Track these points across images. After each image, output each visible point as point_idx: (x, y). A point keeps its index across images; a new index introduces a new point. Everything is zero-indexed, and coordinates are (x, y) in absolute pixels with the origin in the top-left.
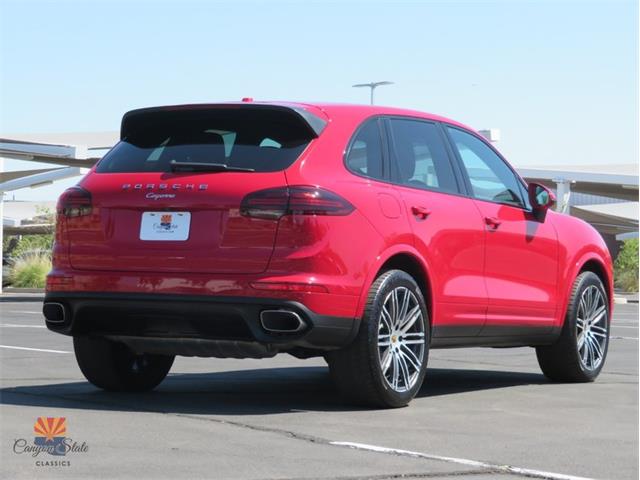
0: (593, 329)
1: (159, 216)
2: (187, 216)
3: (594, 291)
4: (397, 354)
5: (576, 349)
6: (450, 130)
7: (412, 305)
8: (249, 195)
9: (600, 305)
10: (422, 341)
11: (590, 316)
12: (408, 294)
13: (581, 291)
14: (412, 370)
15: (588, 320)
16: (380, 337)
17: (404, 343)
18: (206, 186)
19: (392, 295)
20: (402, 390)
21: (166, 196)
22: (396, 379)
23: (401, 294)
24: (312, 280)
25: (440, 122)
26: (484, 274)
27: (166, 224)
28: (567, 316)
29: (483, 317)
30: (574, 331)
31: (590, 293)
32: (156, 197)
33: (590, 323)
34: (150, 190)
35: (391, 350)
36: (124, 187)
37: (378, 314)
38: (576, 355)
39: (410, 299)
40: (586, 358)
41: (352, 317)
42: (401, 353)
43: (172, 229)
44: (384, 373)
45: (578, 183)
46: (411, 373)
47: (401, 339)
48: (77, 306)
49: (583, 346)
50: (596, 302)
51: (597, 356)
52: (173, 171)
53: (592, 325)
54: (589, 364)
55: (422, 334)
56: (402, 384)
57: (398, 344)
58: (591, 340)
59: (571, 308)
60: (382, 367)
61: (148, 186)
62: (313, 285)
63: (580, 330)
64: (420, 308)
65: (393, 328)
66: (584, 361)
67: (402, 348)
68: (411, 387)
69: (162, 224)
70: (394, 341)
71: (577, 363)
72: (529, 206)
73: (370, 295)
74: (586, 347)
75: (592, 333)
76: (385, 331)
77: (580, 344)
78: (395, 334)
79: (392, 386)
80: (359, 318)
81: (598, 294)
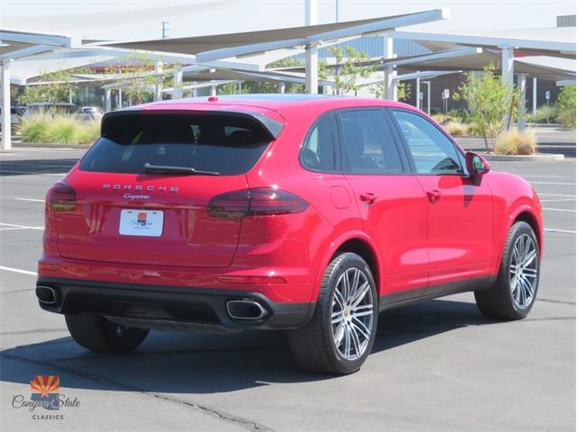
0: (524, 272)
1: (136, 213)
2: (160, 214)
3: (526, 238)
4: (348, 327)
5: (509, 293)
6: (395, 113)
7: (362, 281)
8: (215, 197)
9: (531, 249)
10: (371, 312)
11: (522, 260)
12: (358, 273)
13: (514, 241)
14: (362, 338)
15: (521, 264)
16: (334, 315)
17: (355, 316)
18: (176, 189)
19: (344, 276)
20: (354, 358)
21: (142, 197)
22: (348, 350)
23: (351, 275)
24: (272, 273)
25: (386, 107)
26: (426, 246)
27: (142, 221)
28: (501, 265)
29: (425, 280)
30: (508, 276)
31: (522, 241)
32: (133, 197)
33: (522, 267)
34: (127, 191)
35: (343, 324)
36: (104, 186)
37: (331, 295)
38: (510, 297)
39: (360, 277)
40: (518, 299)
41: (308, 302)
42: (352, 325)
43: (147, 226)
44: (337, 346)
45: (520, 49)
46: (361, 341)
47: (352, 312)
48: (65, 291)
49: (516, 288)
50: (528, 247)
51: (528, 295)
52: (148, 173)
53: (524, 268)
54: (521, 303)
55: (371, 306)
56: (353, 352)
57: (349, 318)
58: (523, 281)
59: (505, 257)
60: (336, 341)
61: (125, 187)
62: (273, 277)
63: (513, 275)
64: (369, 283)
65: (345, 304)
66: (516, 302)
67: (353, 321)
68: (361, 354)
69: (139, 221)
70: (346, 315)
71: (510, 304)
72: (466, 172)
73: (324, 279)
74: (519, 288)
75: (524, 275)
76: (337, 308)
77: (513, 287)
78: (346, 309)
79: (345, 356)
80: (314, 302)
81: (530, 240)
